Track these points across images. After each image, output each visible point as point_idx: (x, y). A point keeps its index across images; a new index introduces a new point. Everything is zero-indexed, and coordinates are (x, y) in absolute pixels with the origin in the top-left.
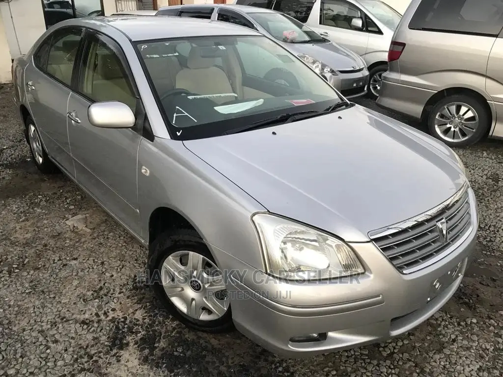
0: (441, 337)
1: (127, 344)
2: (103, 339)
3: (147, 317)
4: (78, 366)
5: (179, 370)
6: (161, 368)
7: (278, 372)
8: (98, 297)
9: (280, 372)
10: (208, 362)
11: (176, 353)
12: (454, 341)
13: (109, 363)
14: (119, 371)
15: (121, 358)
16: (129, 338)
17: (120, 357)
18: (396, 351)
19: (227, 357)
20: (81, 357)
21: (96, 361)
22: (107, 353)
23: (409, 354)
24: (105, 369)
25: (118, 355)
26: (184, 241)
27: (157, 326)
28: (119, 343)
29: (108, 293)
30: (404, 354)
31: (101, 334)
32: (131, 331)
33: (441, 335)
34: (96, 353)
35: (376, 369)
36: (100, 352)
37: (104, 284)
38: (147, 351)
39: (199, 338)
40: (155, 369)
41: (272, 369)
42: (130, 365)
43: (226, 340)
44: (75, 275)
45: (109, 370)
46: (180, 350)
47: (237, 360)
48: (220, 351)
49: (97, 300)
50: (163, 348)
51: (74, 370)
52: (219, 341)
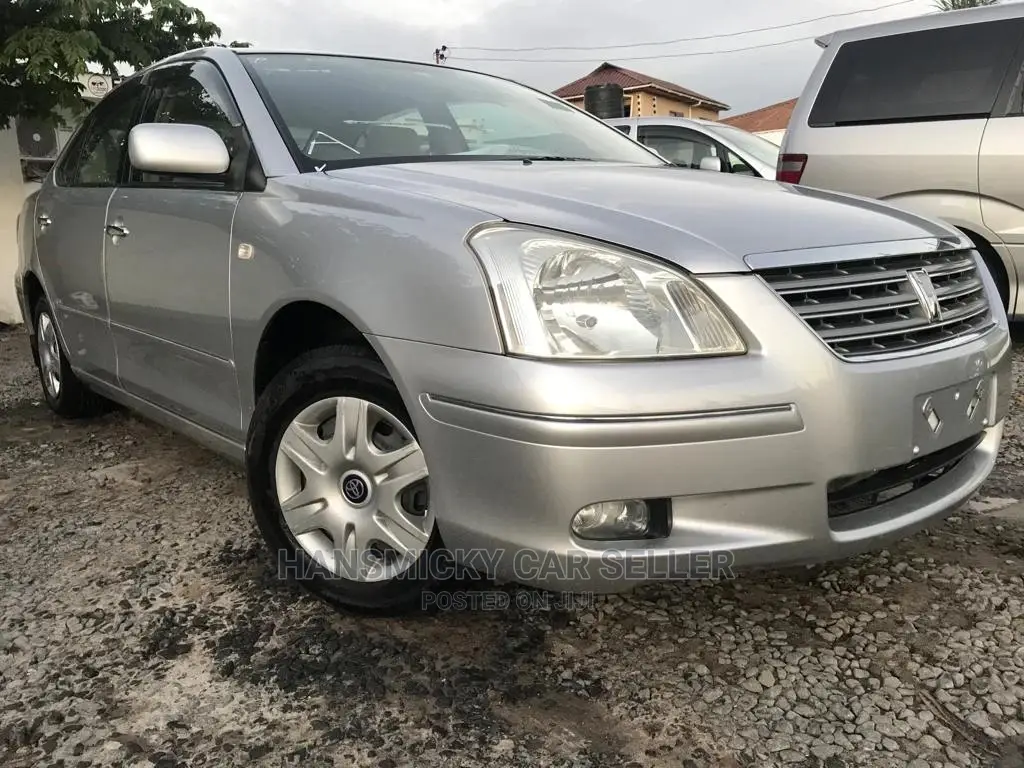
0: (966, 603)
1: (188, 649)
2: (131, 642)
3: (244, 603)
4: (57, 688)
5: (309, 686)
6: (264, 682)
7: (560, 680)
8: (134, 576)
9: (564, 680)
10: (384, 670)
11: (304, 657)
12: (1000, 608)
13: (134, 682)
14: (158, 694)
15: (167, 673)
16: (195, 638)
17: (167, 670)
18: (856, 631)
19: (433, 658)
20: (68, 672)
21: (105, 680)
22: (135, 663)
23: (891, 633)
24: (123, 693)
25: (160, 667)
26: (325, 372)
27: (267, 614)
28: (166, 645)
29: (158, 570)
30: (879, 634)
31: (127, 633)
32: (201, 624)
33: (965, 600)
34: (106, 666)
35: (809, 662)
36: (117, 664)
37: (154, 557)
38: (233, 657)
39: (365, 629)
40: (248, 685)
41: (545, 675)
42: (186, 683)
43: (432, 629)
44: (91, 548)
45: (132, 694)
46: (316, 649)
47: (456, 662)
48: (415, 647)
49: (131, 581)
50: (275, 651)
51: (44, 695)
52: (415, 631)
